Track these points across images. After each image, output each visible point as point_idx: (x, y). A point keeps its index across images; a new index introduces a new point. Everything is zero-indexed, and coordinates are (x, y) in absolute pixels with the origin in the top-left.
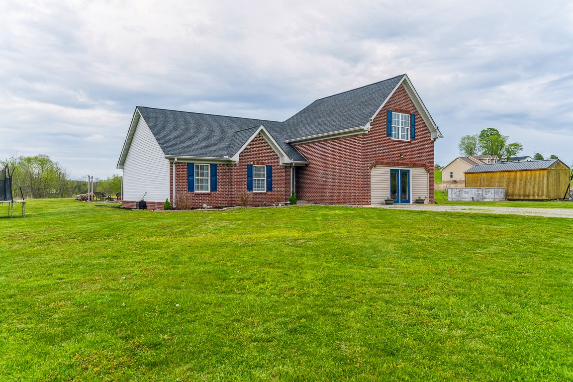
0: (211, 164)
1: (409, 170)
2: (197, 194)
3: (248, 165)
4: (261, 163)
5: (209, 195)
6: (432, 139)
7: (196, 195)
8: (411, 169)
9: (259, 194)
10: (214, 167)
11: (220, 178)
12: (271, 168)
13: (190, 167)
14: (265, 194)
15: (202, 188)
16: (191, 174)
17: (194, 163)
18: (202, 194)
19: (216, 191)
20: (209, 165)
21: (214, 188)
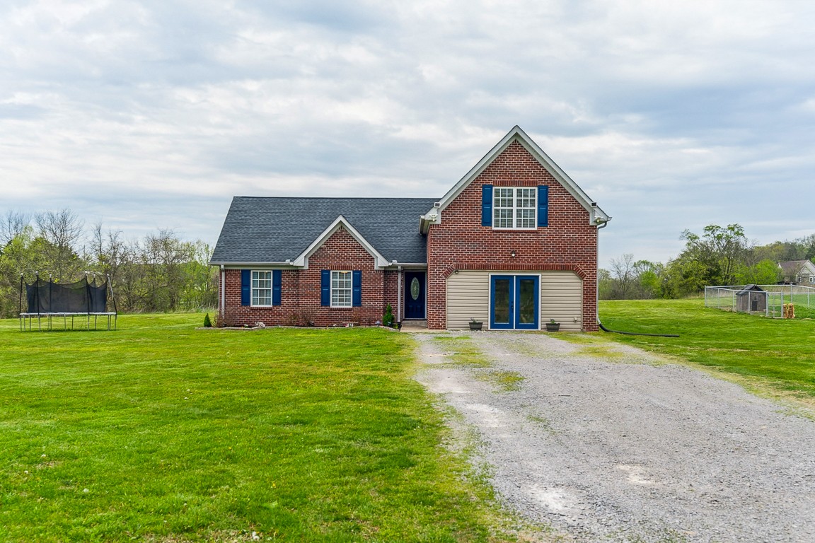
0: (273, 271)
1: (538, 276)
2: (253, 309)
3: (322, 271)
4: (344, 268)
5: (271, 310)
6: (591, 223)
7: (251, 310)
8: (540, 275)
9: (340, 310)
10: (278, 274)
11: (285, 287)
12: (361, 274)
13: (245, 274)
14: (350, 310)
15: (262, 302)
16: (245, 284)
17: (250, 271)
18: (261, 309)
19: (280, 305)
20: (272, 272)
21: (277, 301)
